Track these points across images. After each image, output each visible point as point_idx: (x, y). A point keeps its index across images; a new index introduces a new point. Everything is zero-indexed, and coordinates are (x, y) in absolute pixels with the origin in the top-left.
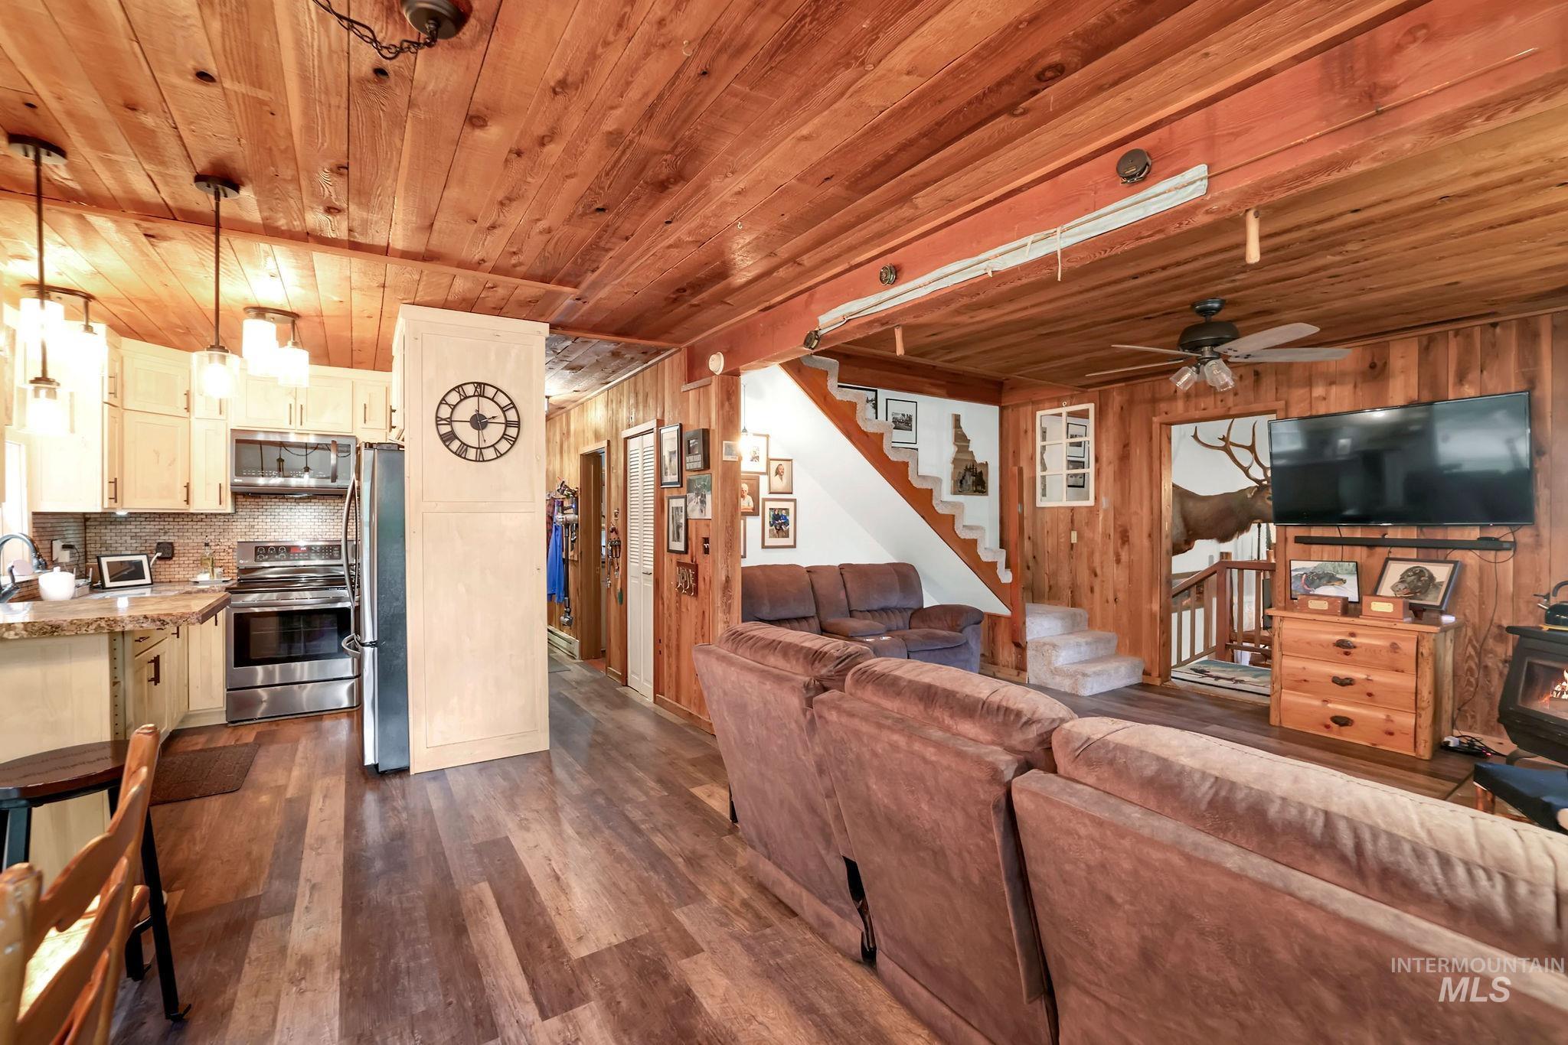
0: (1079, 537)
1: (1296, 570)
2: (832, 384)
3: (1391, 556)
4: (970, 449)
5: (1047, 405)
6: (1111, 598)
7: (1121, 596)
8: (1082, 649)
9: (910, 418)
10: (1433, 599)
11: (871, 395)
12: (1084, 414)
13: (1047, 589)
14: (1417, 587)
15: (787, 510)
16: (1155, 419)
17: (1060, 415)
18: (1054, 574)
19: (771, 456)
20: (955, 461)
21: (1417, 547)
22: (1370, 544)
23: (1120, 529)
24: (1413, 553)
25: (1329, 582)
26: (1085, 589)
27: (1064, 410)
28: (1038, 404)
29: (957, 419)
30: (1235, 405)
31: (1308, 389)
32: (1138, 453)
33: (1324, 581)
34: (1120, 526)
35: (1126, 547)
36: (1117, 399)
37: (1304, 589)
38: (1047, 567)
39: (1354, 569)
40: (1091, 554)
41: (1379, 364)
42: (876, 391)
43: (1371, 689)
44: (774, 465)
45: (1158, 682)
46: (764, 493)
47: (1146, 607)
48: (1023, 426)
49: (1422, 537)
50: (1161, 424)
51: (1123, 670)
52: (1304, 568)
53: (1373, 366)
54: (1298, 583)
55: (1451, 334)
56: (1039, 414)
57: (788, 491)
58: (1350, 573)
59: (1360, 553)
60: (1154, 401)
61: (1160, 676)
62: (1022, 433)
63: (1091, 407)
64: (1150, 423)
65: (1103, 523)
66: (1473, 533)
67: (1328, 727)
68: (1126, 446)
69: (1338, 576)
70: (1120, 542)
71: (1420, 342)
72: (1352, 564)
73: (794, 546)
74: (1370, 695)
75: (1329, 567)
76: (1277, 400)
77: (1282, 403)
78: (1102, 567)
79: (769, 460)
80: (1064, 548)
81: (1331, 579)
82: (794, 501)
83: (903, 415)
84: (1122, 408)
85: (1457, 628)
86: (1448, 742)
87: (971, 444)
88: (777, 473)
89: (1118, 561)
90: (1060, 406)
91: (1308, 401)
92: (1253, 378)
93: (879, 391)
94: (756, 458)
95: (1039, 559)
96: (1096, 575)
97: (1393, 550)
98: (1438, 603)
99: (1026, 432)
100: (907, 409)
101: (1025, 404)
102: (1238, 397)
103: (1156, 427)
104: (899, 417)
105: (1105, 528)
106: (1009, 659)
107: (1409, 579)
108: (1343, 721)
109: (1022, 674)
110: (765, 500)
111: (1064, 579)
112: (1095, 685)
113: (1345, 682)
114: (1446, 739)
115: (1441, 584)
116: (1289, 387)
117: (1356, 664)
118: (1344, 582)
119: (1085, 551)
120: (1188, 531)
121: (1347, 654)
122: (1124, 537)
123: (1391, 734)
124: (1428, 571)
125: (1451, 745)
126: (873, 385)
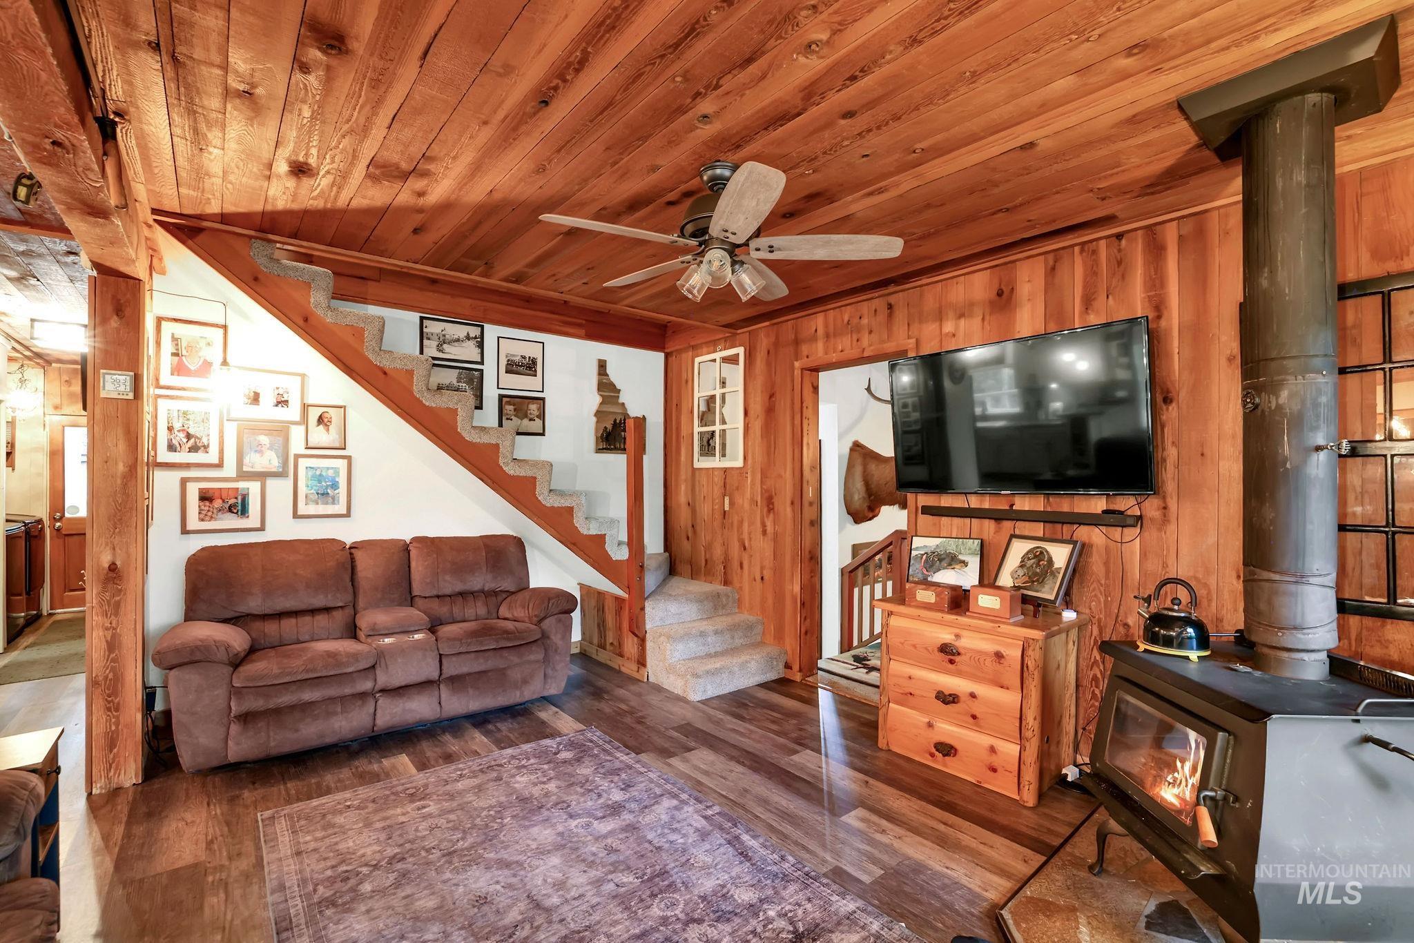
0: (732, 504)
1: (917, 549)
2: (318, 300)
3: (1017, 532)
4: (621, 400)
5: (705, 350)
6: (758, 578)
7: (767, 574)
8: (709, 639)
9: (534, 361)
10: (1048, 592)
11: (475, 331)
12: (733, 360)
13: (703, 564)
14: (1036, 574)
15: (336, 471)
16: (797, 364)
17: (714, 360)
18: (709, 547)
19: (310, 401)
20: (598, 414)
21: (1044, 522)
22: (997, 516)
23: (767, 495)
24: (1038, 529)
25: (950, 565)
26: (736, 564)
27: (718, 356)
28: (696, 349)
29: (602, 365)
30: (870, 345)
31: (938, 324)
32: (783, 405)
33: (944, 564)
34: (767, 491)
35: (772, 515)
36: (764, 342)
37: (923, 573)
38: (704, 537)
39: (978, 548)
40: (741, 522)
41: (1006, 291)
42: (482, 327)
43: (977, 708)
44: (314, 414)
45: (798, 677)
46: (297, 446)
47: (788, 587)
48: (684, 376)
49: (1049, 509)
50: (802, 369)
51: (753, 666)
52: (925, 546)
53: (1000, 294)
54: (918, 566)
55: (1077, 249)
56: (697, 360)
57: (337, 445)
58: (973, 554)
59: (988, 526)
60: (797, 342)
61: (800, 670)
62: (684, 382)
63: (740, 351)
64: (792, 368)
65: (751, 490)
66: (1097, 504)
67: (932, 755)
68: (771, 396)
69: (961, 557)
70: (765, 510)
71: (1046, 261)
72: (977, 542)
73: (348, 515)
74: (974, 717)
75: (951, 546)
76: (909, 337)
77: (913, 341)
78: (750, 539)
79: (305, 408)
80: (718, 516)
81: (952, 560)
82: (349, 458)
83: (524, 357)
84: (768, 352)
85: (1080, 626)
86: (1066, 775)
87: (621, 394)
88: (321, 420)
89: (764, 532)
90: (715, 351)
91: (938, 340)
92: (887, 312)
93: (487, 326)
94: (282, 403)
95: (698, 528)
96: (745, 549)
97: (1019, 524)
98: (1052, 597)
99: (687, 382)
100: (532, 351)
101: (685, 350)
102: (873, 335)
103: (797, 373)
104: (517, 359)
105: (752, 494)
106: (632, 651)
107: (1029, 563)
108: (946, 749)
109: (642, 670)
110: (297, 457)
111: (718, 552)
112: (709, 687)
113: (948, 699)
114: (1064, 771)
115: (1058, 570)
116: (921, 322)
117: (959, 674)
118: (965, 564)
119: (736, 519)
120: (870, 496)
121: (952, 662)
122: (769, 503)
123: (994, 770)
124: (1047, 551)
125: (1069, 779)
126: (478, 321)
